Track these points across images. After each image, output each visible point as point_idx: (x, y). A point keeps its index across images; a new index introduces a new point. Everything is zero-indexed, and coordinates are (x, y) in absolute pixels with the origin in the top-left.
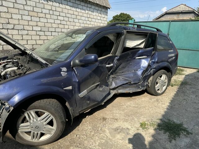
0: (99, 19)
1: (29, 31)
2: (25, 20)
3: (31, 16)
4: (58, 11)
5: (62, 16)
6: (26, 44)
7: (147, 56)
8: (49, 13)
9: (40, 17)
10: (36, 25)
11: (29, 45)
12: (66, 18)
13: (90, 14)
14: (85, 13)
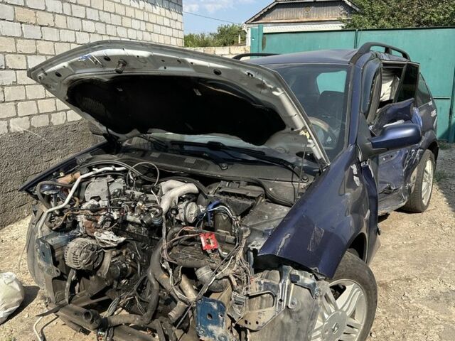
0: (166, 26)
1: (17, 71)
2: (6, 36)
3: (21, 23)
4: (81, 5)
5: (92, 20)
6: (13, 117)
7: (405, 120)
8: (61, 12)
9: (41, 26)
10: (34, 51)
11: (22, 117)
12: (100, 24)
13: (148, 12)
14: (139, 9)
